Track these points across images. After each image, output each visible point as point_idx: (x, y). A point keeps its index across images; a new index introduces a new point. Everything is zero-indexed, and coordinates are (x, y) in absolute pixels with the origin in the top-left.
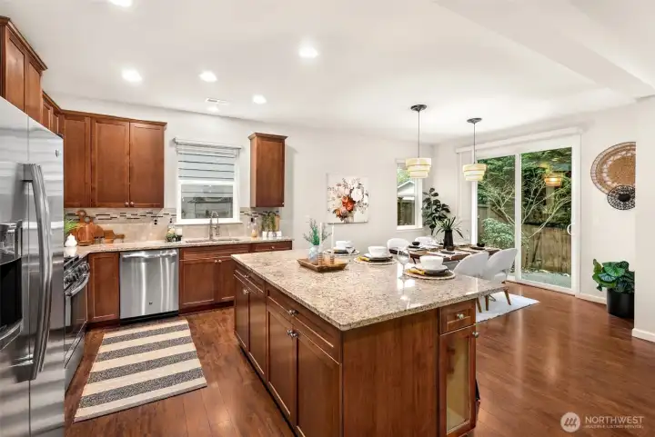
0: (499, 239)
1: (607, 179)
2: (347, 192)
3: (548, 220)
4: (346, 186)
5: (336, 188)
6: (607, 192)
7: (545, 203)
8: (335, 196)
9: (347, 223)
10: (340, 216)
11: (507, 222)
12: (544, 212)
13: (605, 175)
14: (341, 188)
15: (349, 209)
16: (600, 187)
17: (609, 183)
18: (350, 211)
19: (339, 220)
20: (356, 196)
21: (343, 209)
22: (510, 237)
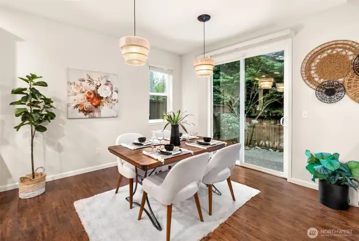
0: (231, 128)
1: (315, 75)
2: (93, 88)
3: (259, 115)
4: (90, 82)
5: (79, 83)
6: (314, 87)
7: (257, 103)
8: (78, 91)
9: (94, 117)
10: (83, 111)
11: (236, 116)
12: (258, 109)
13: (313, 72)
14: (85, 84)
15: (94, 104)
16: (309, 83)
17: (317, 79)
18: (96, 107)
19: (82, 115)
20: (103, 92)
21: (88, 105)
22: (238, 126)
